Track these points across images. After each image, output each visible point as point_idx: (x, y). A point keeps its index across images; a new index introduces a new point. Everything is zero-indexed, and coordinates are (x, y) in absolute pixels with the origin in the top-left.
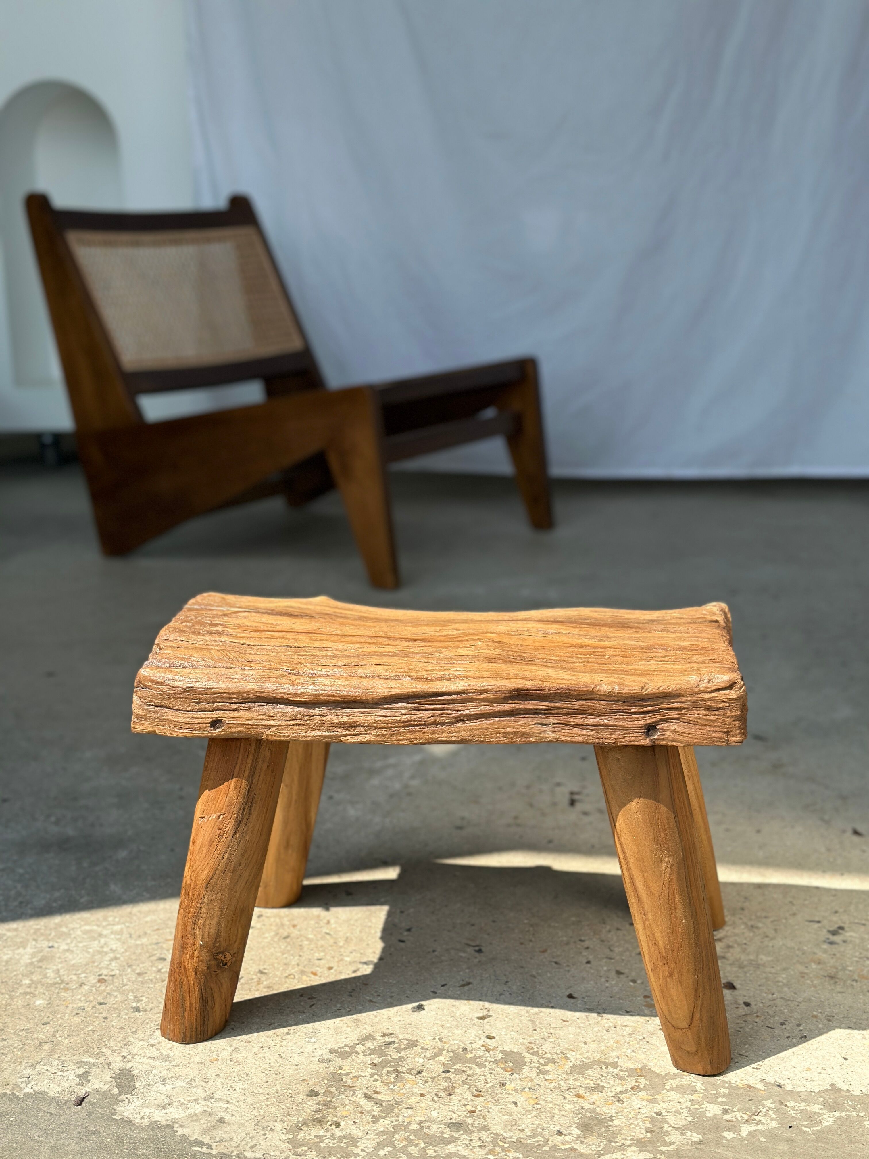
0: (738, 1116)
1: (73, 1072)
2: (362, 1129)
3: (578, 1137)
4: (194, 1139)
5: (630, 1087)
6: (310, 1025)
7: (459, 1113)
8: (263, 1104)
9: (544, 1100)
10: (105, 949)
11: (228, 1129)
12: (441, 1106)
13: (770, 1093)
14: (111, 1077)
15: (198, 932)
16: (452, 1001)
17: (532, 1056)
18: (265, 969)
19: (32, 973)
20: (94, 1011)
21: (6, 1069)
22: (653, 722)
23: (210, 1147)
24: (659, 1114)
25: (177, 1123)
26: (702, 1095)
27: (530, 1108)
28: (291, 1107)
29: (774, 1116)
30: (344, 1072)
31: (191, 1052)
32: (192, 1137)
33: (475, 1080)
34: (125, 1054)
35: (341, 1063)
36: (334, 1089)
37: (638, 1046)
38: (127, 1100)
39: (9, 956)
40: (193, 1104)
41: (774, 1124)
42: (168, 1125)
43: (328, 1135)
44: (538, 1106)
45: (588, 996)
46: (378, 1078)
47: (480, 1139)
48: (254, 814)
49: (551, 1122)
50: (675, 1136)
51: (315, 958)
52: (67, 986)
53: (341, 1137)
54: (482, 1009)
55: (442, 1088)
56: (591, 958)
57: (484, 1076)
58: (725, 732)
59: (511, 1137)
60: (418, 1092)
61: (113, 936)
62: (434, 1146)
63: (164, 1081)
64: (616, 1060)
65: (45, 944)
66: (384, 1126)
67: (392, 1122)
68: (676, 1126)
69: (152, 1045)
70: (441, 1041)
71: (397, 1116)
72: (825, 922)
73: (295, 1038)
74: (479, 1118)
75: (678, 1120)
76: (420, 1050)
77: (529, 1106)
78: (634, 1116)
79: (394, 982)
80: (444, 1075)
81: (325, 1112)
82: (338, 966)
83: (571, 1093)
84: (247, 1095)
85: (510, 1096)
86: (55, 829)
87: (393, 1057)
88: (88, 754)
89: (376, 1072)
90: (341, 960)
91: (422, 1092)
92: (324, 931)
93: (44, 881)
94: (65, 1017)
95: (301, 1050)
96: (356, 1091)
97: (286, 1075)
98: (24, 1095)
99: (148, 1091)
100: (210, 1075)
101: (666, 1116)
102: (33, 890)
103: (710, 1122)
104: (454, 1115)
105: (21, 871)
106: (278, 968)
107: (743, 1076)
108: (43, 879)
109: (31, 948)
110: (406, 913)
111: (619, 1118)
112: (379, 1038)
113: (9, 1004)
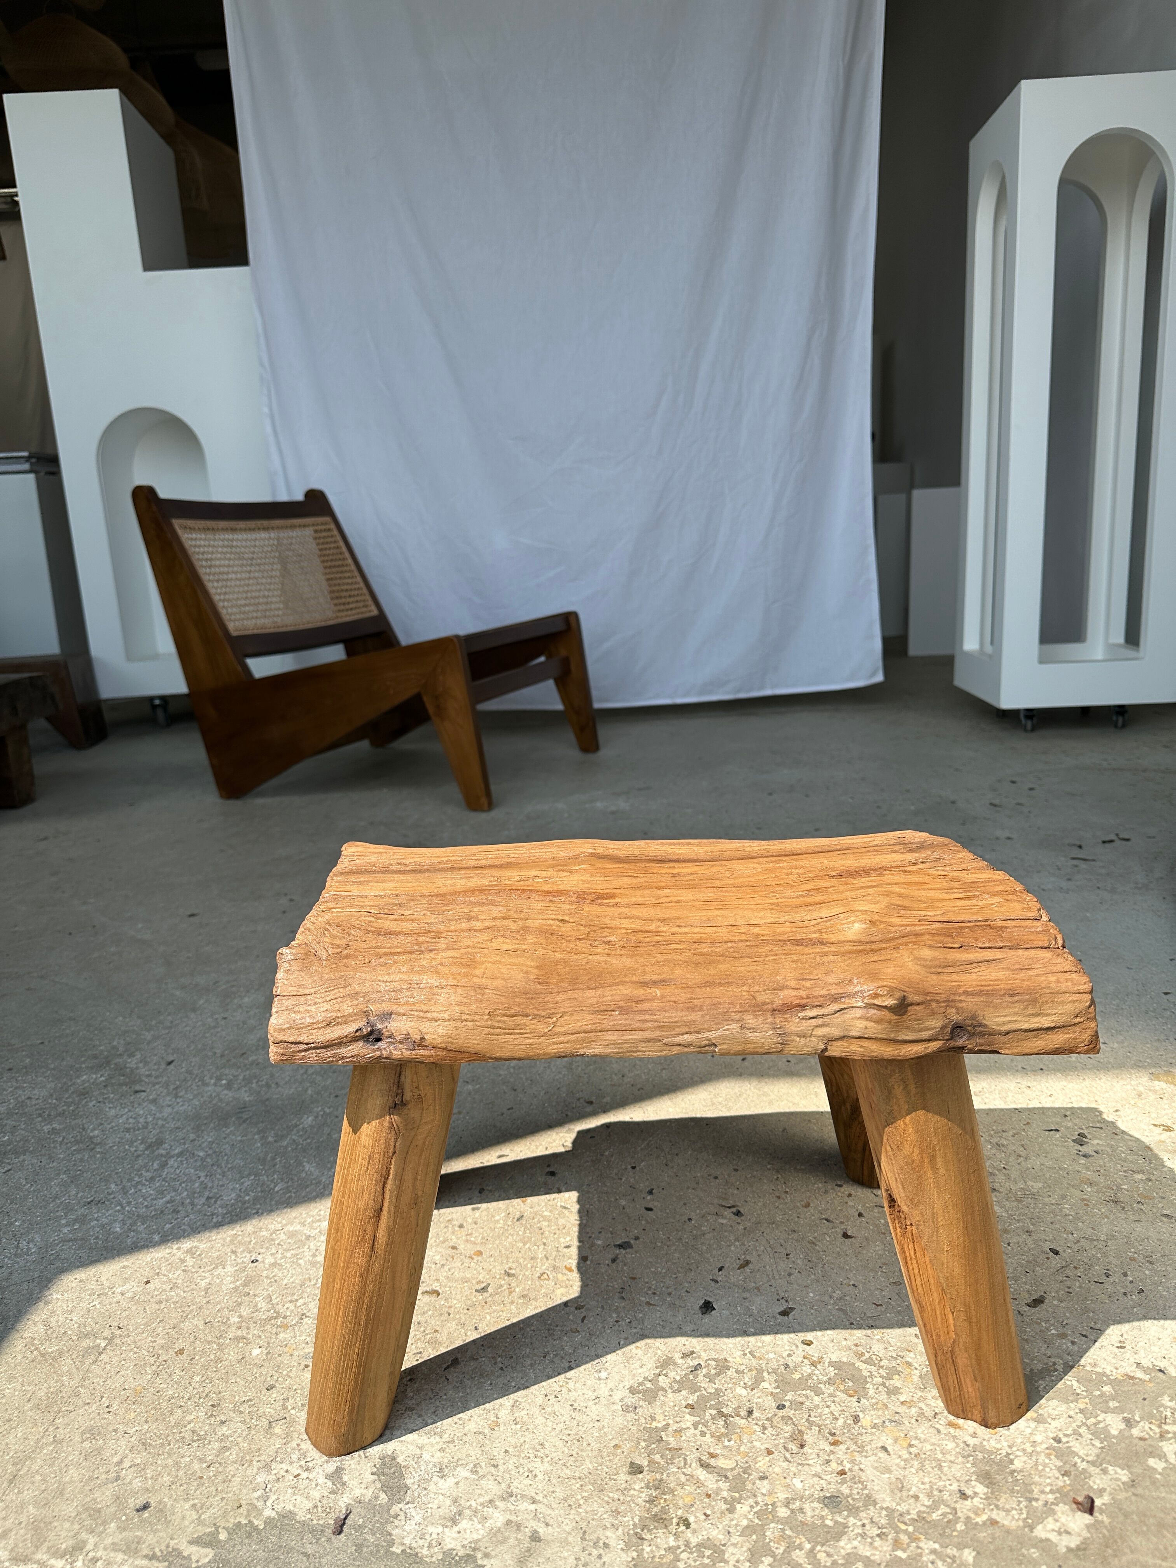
0: (1146, 1428)
1: (321, 1471)
2: (720, 1526)
3: (988, 1498)
7: (828, 1477)
8: (579, 1497)
9: (916, 1438)
11: (549, 1552)
12: (800, 1467)
13: (1158, 1383)
14: (373, 1474)
17: (869, 1367)
18: (510, 1269)
19: (239, 1305)
21: (234, 1476)
25: (479, 1549)
26: (1087, 1400)
27: (906, 1455)
28: (616, 1497)
30: (659, 1425)
31: (461, 1415)
33: (820, 1416)
35: (651, 1411)
36: (658, 1456)
38: (402, 1514)
39: (207, 1281)
40: (490, 1510)
42: (468, 1555)
43: (681, 1543)
44: (915, 1450)
45: (885, 1264)
46: (705, 1430)
47: (872, 1522)
49: (944, 1478)
50: (1099, 1477)
51: (563, 1245)
52: (285, 1321)
53: (699, 1545)
54: (778, 1300)
55: (787, 1435)
57: (828, 1407)
59: (908, 1513)
60: (763, 1448)
62: (822, 1545)
63: (441, 1472)
65: (248, 1258)
66: (746, 1517)
67: (752, 1507)
68: (1090, 1458)
70: (754, 1357)
71: (755, 1496)
72: (1062, 1129)
73: (581, 1375)
74: (855, 1483)
75: (1086, 1448)
76: (735, 1374)
77: (905, 1452)
78: (1032, 1449)
79: (664, 1271)
80: (781, 1413)
81: (662, 1501)
82: (593, 1255)
83: (941, 1422)
84: (554, 1481)
85: (874, 1438)
86: (227, 1095)
87: (709, 1391)
88: (246, 1000)
89: (698, 1419)
90: (593, 1245)
91: (766, 1446)
92: (559, 1204)
93: (229, 1166)
94: (293, 1374)
95: (595, 1394)
96: (687, 1456)
97: (590, 1439)
98: (265, 1522)
99: (425, 1492)
100: (497, 1451)
101: (1068, 1442)
102: (219, 1180)
103: (1123, 1445)
104: (822, 1482)
105: (201, 1154)
106: (526, 1266)
107: (1114, 1361)
108: (227, 1162)
109: (231, 1265)
110: (638, 1169)
111: (1017, 1456)
112: (680, 1361)
113: (219, 1360)
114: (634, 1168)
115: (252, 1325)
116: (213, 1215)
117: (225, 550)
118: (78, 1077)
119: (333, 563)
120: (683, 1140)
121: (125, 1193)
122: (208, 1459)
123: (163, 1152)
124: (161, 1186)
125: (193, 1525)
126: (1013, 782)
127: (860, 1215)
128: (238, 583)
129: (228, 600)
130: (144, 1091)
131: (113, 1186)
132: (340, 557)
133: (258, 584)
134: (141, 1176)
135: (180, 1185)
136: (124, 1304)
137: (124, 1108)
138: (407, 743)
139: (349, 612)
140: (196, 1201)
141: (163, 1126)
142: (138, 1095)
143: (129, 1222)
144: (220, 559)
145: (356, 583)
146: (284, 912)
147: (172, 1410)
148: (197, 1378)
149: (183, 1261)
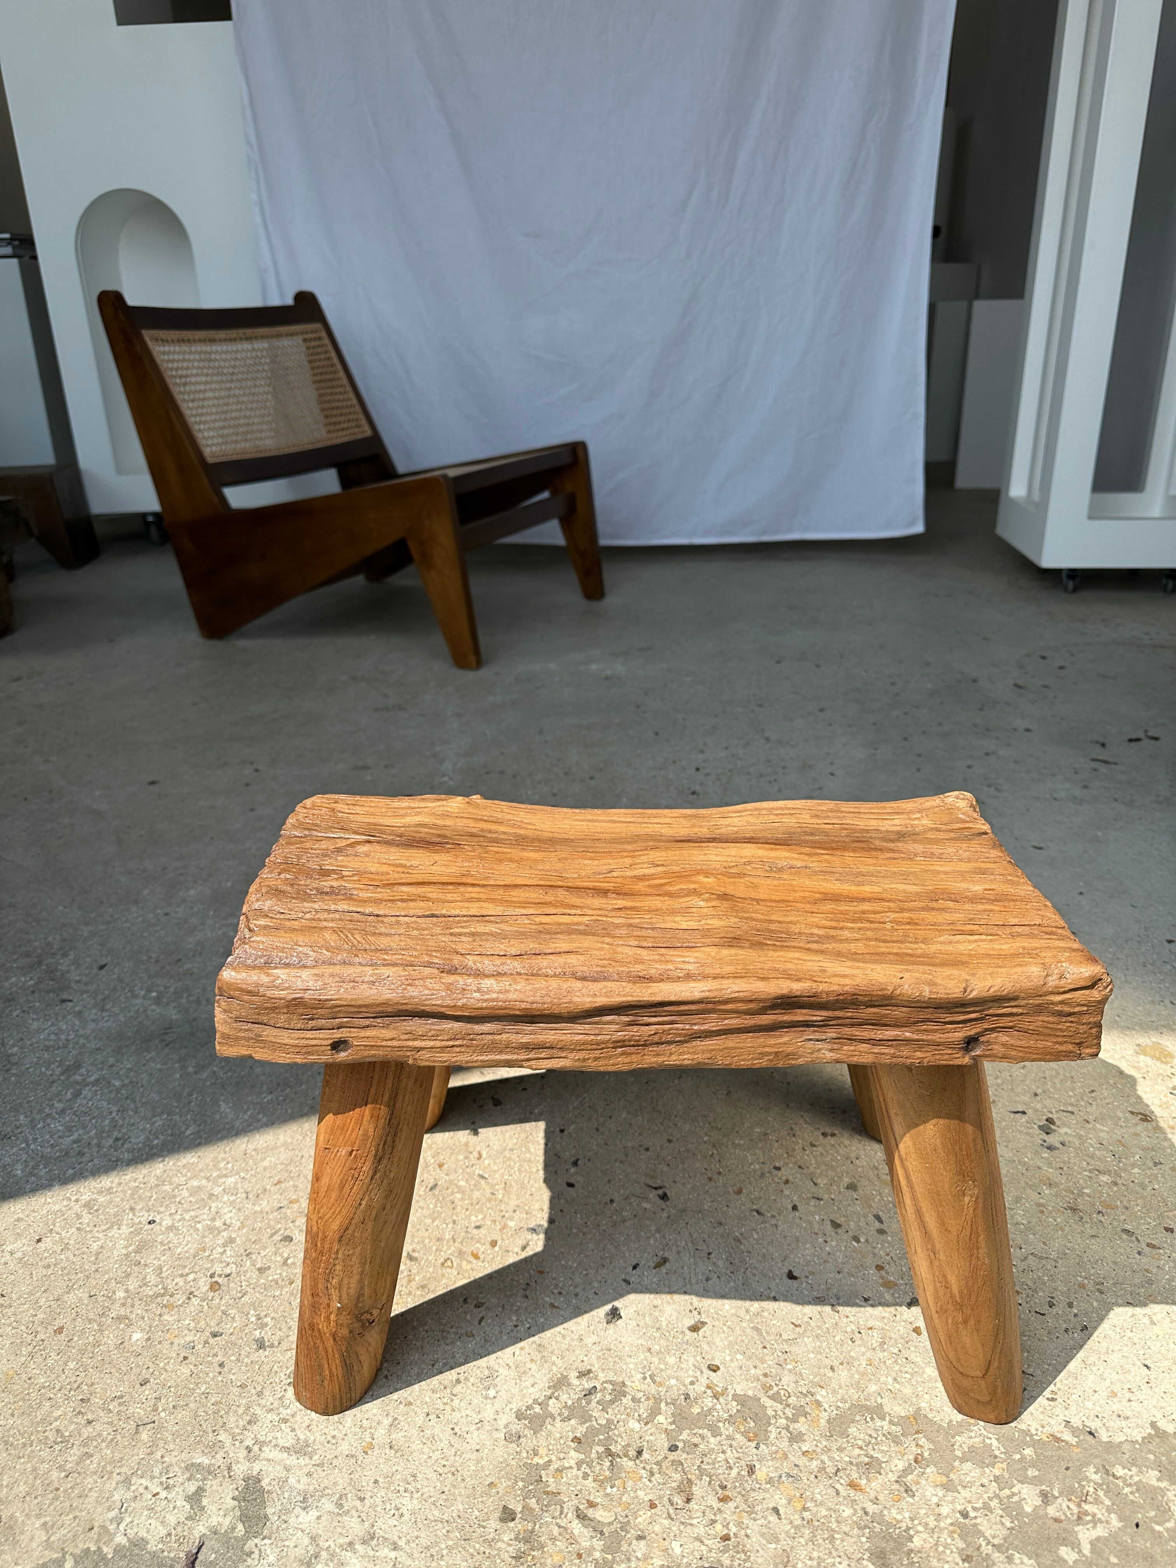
0: (1064, 1506)
1: (181, 1490)
5: (912, 1457)
6: (483, 1362)
7: (710, 1543)
8: (443, 1546)
9: (812, 1499)
10: (218, 1223)
12: (682, 1527)
13: (1085, 1449)
14: (234, 1499)
15: (335, 1294)
16: (652, 1296)
17: (775, 1404)
18: (414, 1251)
19: (128, 1276)
20: (206, 1350)
21: (91, 1490)
22: (976, 1034)
24: (965, 1515)
26: (1004, 1465)
27: (798, 1520)
28: (482, 1549)
29: (1108, 1502)
30: (541, 1462)
31: (336, 1433)
33: (714, 1463)
34: (249, 1442)
35: (535, 1442)
36: (534, 1500)
37: (897, 1368)
38: (257, 1552)
39: (100, 1243)
41: (1115, 1521)
45: (811, 1273)
46: (588, 1471)
48: (399, 1146)
49: (834, 1553)
51: (473, 1225)
52: (172, 1300)
55: (674, 1484)
57: (724, 1452)
58: (1077, 1044)
60: (646, 1499)
61: (225, 1198)
63: (305, 1502)
64: (879, 1400)
65: (145, 1217)
68: (996, 1541)
69: (285, 1421)
70: (654, 1382)
71: (629, 1560)
72: (1030, 1112)
73: (468, 1391)
74: (738, 1552)
75: (994, 1527)
76: (631, 1403)
77: (797, 1517)
78: (935, 1523)
79: (575, 1265)
80: (672, 1456)
81: (530, 1558)
82: (503, 1239)
83: (842, 1481)
84: (420, 1525)
85: (768, 1496)
86: (156, 1010)
87: (600, 1422)
88: (192, 892)
89: (583, 1456)
90: (505, 1226)
91: (650, 1497)
92: (477, 1172)
93: (144, 1100)
94: (170, 1367)
95: (480, 1416)
96: (564, 1503)
97: (466, 1474)
98: (115, 1550)
99: (284, 1526)
100: (366, 1483)
101: (975, 1518)
102: (131, 1117)
103: (1035, 1526)
104: (703, 1548)
105: (117, 1083)
106: (430, 1248)
107: (1041, 1417)
108: (142, 1097)
109: (127, 1225)
110: (566, 1132)
111: (918, 1532)
112: (575, 1382)
113: (97, 1344)
114: (562, 1131)
115: (137, 1303)
116: (117, 1161)
117: (201, 364)
118: (7, 979)
119: (324, 377)
120: (620, 1099)
121: (33, 1128)
122: (67, 1468)
123: (78, 1078)
124: (71, 1120)
125: (40, 1548)
126: (1043, 658)
127: (795, 1208)
128: (216, 402)
129: (205, 423)
130: (71, 1001)
131: (22, 1117)
132: (332, 369)
133: (238, 402)
134: (51, 1106)
135: (90, 1121)
136: (12, 1266)
137: (47, 1020)
138: (403, 579)
139: (340, 433)
140: (104, 1141)
141: (84, 1044)
142: (64, 1006)
143: (32, 1163)
144: (196, 375)
145: (348, 399)
146: (247, 785)
147: (41, 1402)
148: (72, 1365)
149: (79, 1217)
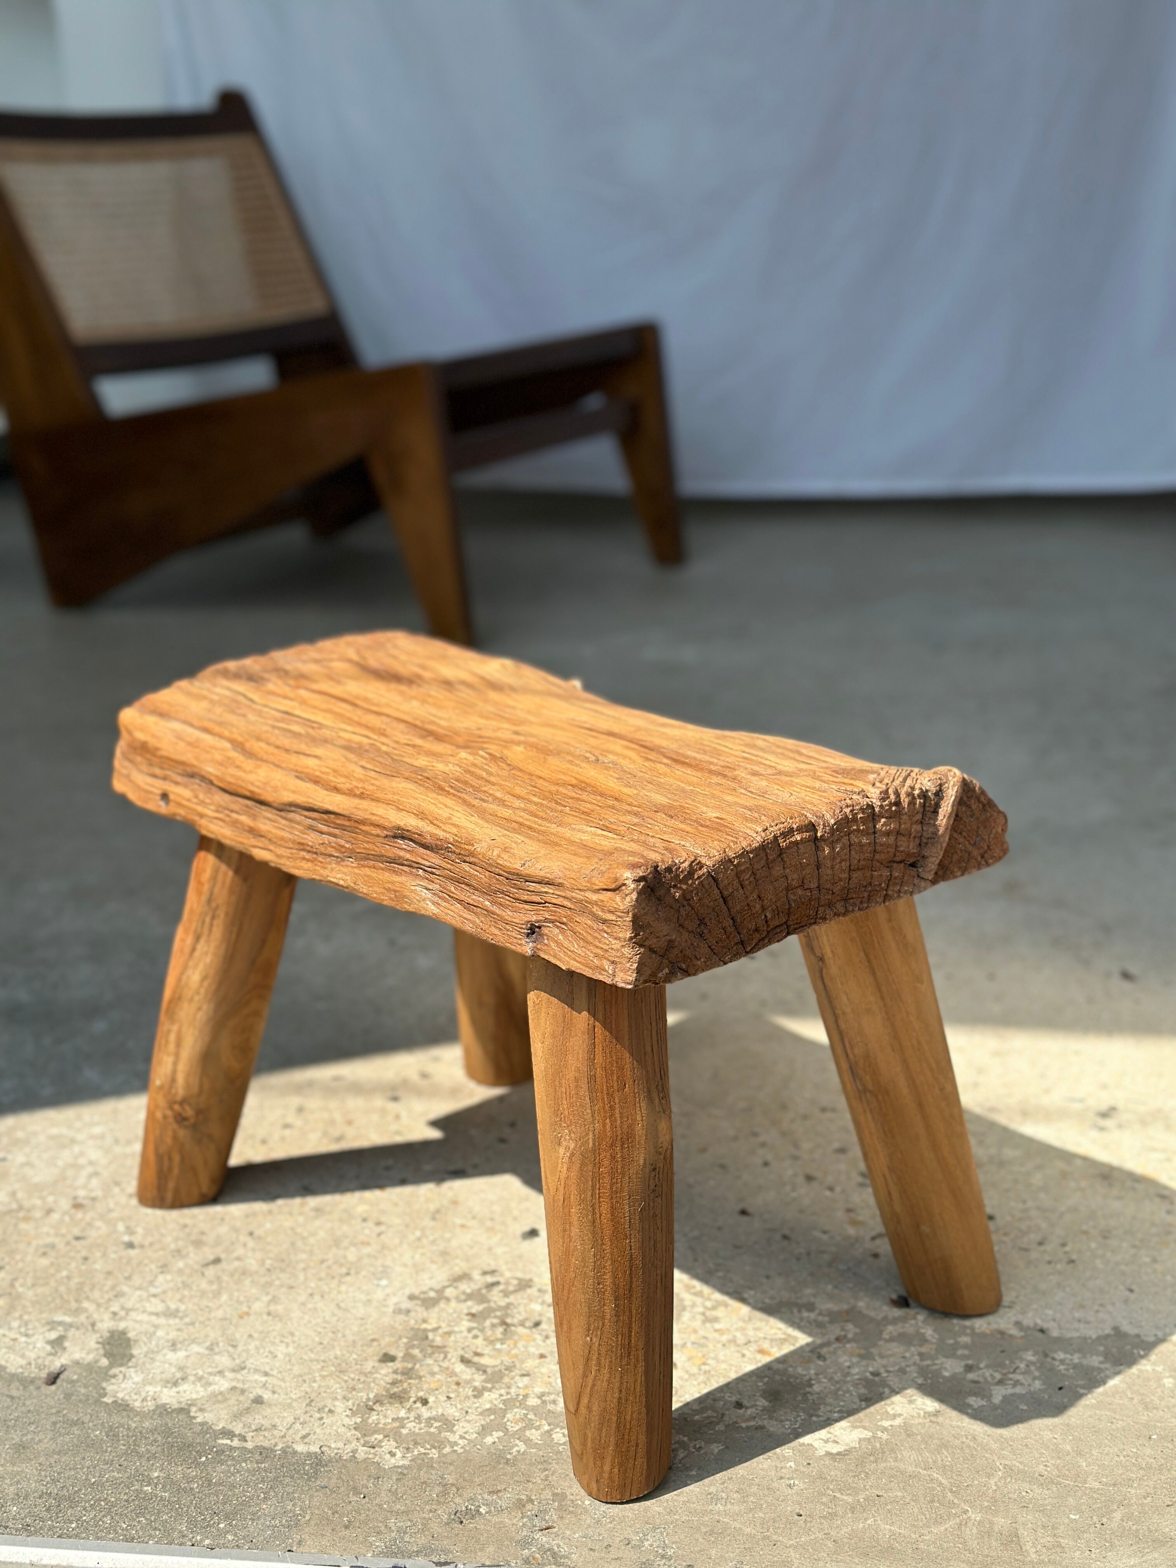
1: (41, 1337)
2: (459, 1406)
3: (764, 1409)
4: (220, 1427)
5: (834, 1337)
10: (81, 1161)
11: (268, 1411)
13: (1029, 1341)
14: (98, 1343)
20: (68, 1248)
23: (243, 1439)
24: (876, 1374)
25: (195, 1405)
27: (695, 1370)
28: (357, 1377)
29: (1037, 1374)
30: (430, 1327)
32: (216, 1425)
35: (425, 1314)
36: (417, 1350)
38: (121, 1375)
40: (217, 1378)
41: (1037, 1385)
42: (182, 1409)
43: (412, 1416)
44: (707, 1368)
52: (28, 1214)
53: (430, 1418)
56: (769, 1157)
63: (173, 1346)
66: (491, 1402)
67: (501, 1395)
71: (509, 1388)
73: (358, 1281)
78: (842, 1378)
81: (406, 1384)
84: (294, 1361)
87: (499, 1304)
89: (476, 1325)
90: (419, 1168)
91: (541, 1351)
95: (368, 1297)
96: (449, 1352)
99: (150, 1361)
100: (240, 1336)
112: (478, 1277)
127: (766, 1164)
